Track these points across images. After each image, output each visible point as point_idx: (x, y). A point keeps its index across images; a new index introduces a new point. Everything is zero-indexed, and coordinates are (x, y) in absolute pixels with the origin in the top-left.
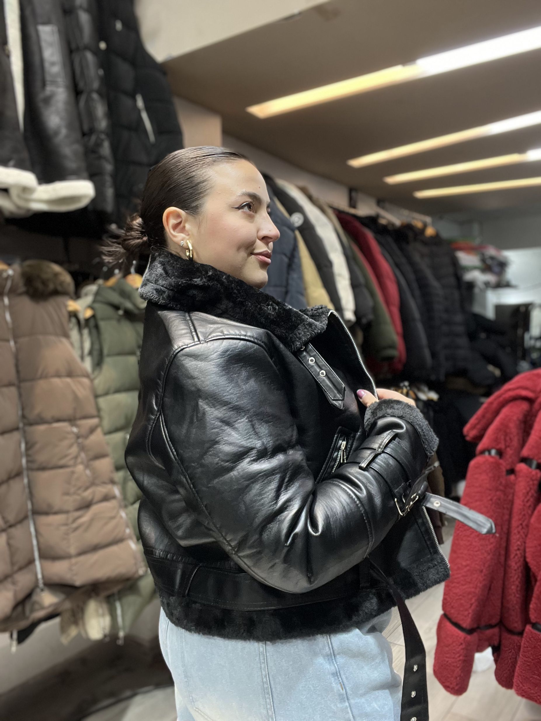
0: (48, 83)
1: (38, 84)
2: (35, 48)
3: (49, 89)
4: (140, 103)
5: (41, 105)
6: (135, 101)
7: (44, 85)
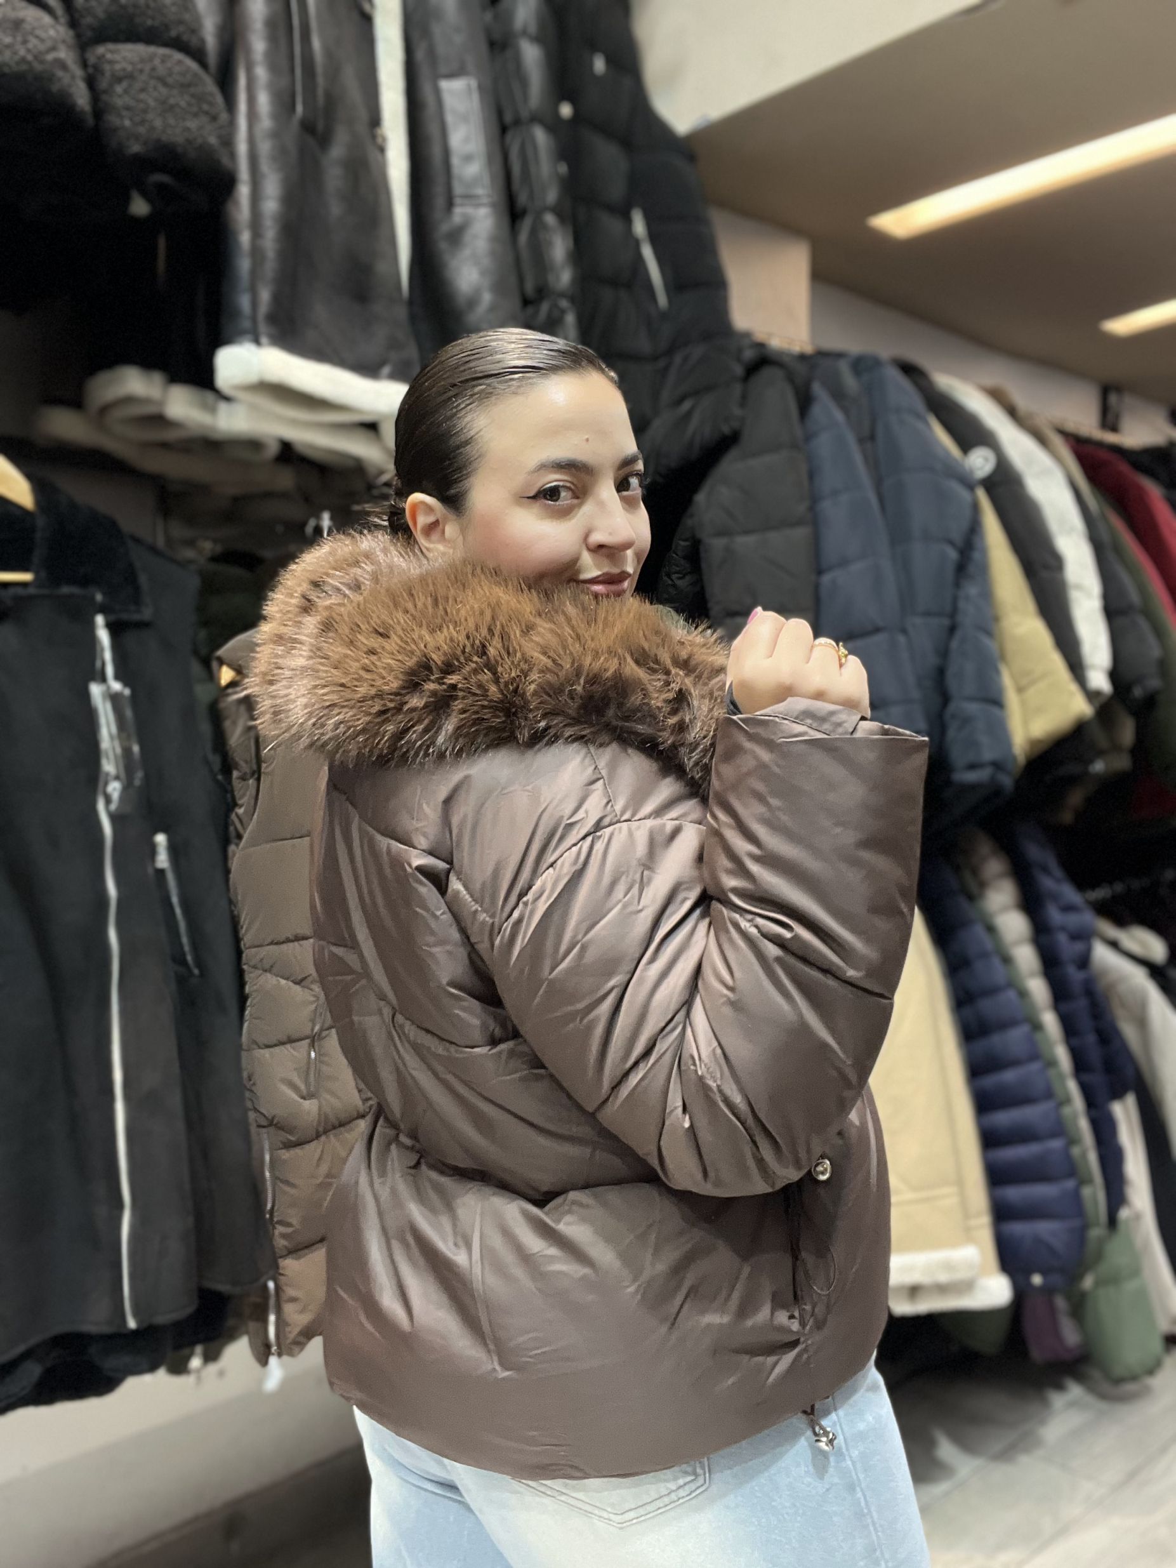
0: (458, 201)
1: (440, 202)
2: (433, 129)
3: (459, 212)
4: (639, 227)
5: (443, 245)
6: (629, 221)
7: (450, 204)
